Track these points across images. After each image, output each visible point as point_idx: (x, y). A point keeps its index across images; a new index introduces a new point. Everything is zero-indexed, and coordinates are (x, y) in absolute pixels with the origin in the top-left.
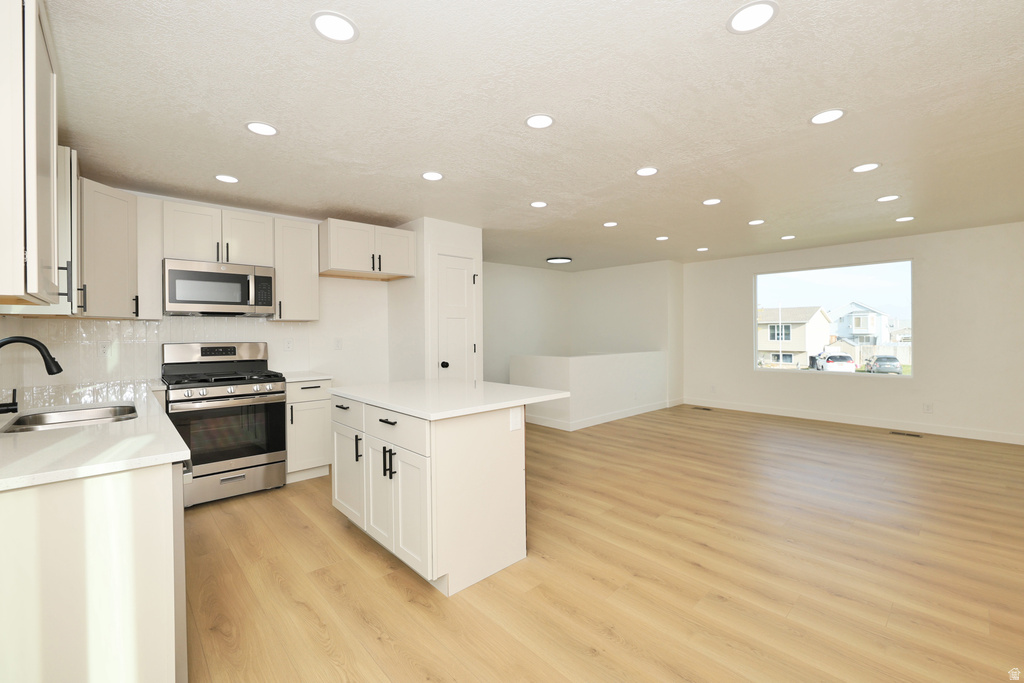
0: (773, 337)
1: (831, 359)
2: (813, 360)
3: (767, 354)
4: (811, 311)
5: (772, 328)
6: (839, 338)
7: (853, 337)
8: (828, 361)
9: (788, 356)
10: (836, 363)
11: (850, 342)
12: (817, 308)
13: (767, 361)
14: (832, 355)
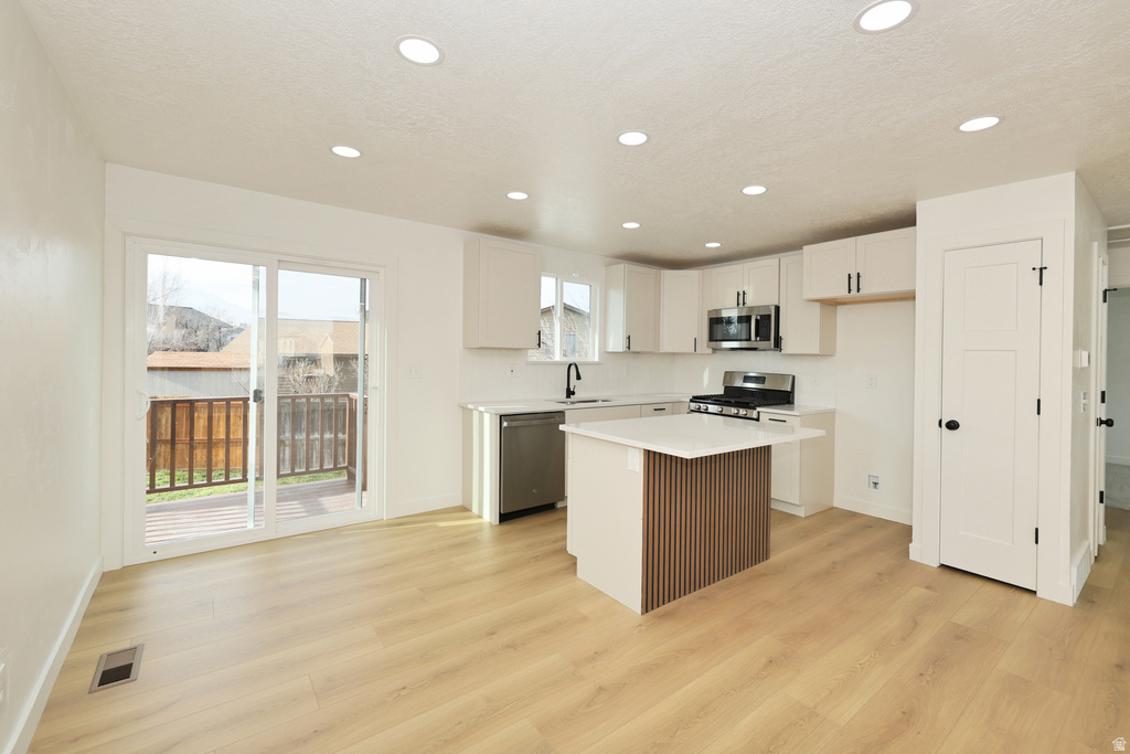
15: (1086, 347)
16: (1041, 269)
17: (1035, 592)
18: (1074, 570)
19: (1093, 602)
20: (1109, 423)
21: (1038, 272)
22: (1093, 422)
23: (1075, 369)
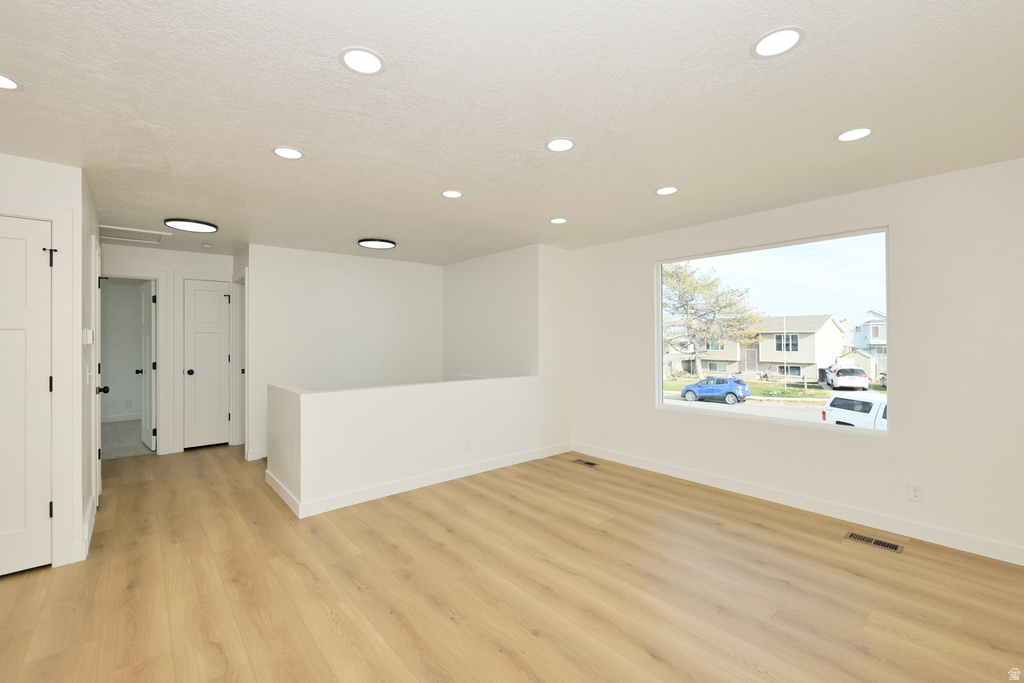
0: (779, 347)
1: (842, 372)
2: (822, 373)
3: (773, 366)
4: (820, 320)
5: (779, 338)
6: (853, 349)
7: (870, 348)
8: (838, 375)
9: (796, 369)
10: (847, 377)
11: (865, 353)
12: (827, 317)
13: (773, 374)
14: (843, 368)
15: (89, 328)
16: (51, 251)
17: (50, 565)
18: (86, 526)
19: (101, 546)
20: (105, 390)
21: (48, 253)
22: (94, 391)
23: (83, 345)
